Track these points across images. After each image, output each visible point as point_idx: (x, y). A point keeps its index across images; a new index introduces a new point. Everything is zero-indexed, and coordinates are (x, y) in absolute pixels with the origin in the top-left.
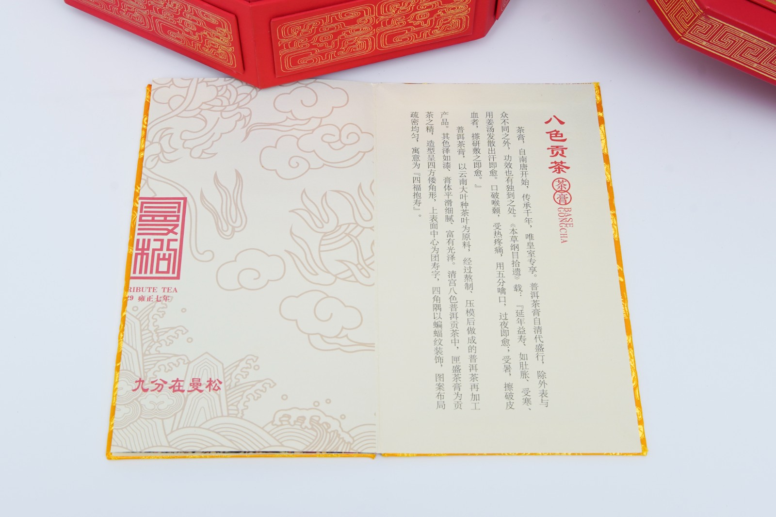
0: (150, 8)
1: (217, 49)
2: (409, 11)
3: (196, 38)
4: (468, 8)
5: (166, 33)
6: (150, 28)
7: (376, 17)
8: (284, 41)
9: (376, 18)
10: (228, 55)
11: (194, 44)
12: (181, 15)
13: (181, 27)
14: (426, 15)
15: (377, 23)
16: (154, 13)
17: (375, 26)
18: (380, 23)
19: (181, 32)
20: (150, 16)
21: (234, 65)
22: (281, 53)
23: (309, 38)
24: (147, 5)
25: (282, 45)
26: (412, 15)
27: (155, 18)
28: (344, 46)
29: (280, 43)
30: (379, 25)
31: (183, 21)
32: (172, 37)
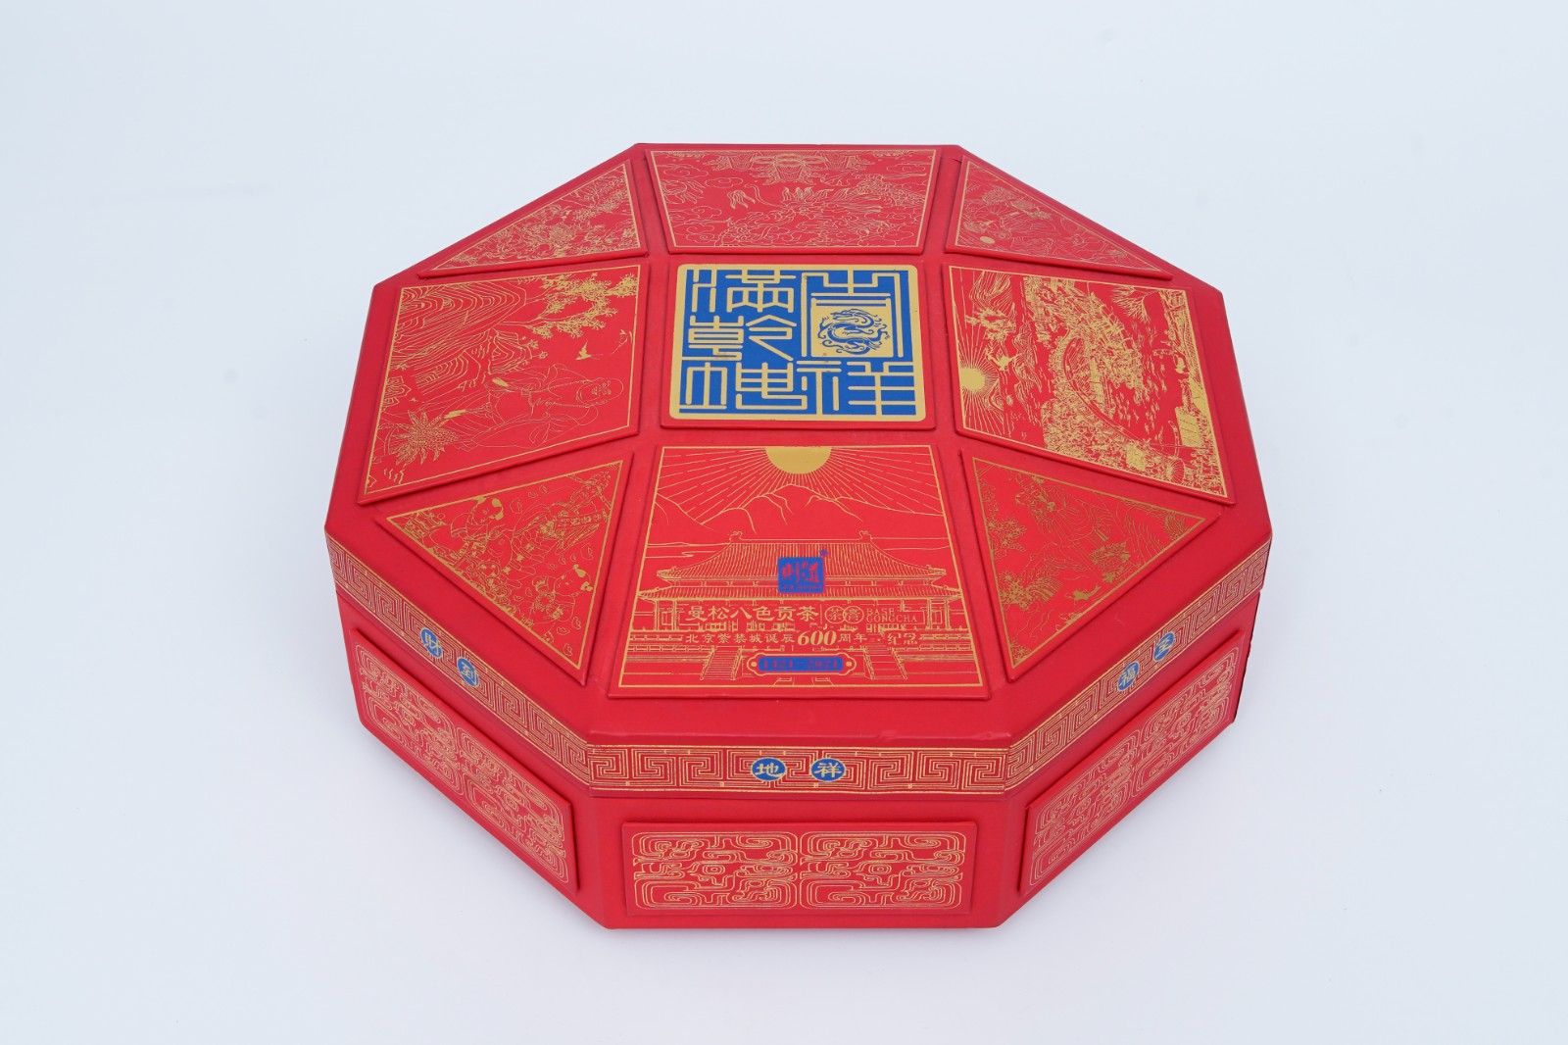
0: (461, 760)
1: (544, 847)
2: (857, 857)
3: (517, 821)
4: (959, 872)
5: (479, 802)
6: (460, 791)
7: (798, 853)
8: (641, 859)
9: (800, 856)
10: (558, 861)
11: (515, 830)
12: (500, 783)
13: (499, 800)
14: (885, 869)
15: (801, 863)
16: (466, 771)
17: (797, 868)
18: (805, 865)
19: (499, 809)
20: (461, 772)
21: (565, 879)
22: (638, 876)
23: (686, 864)
24: (458, 755)
25: (639, 865)
26: (861, 864)
27: (467, 777)
28: (743, 888)
29: (636, 861)
30: (805, 867)
31: (503, 793)
32: (488, 812)
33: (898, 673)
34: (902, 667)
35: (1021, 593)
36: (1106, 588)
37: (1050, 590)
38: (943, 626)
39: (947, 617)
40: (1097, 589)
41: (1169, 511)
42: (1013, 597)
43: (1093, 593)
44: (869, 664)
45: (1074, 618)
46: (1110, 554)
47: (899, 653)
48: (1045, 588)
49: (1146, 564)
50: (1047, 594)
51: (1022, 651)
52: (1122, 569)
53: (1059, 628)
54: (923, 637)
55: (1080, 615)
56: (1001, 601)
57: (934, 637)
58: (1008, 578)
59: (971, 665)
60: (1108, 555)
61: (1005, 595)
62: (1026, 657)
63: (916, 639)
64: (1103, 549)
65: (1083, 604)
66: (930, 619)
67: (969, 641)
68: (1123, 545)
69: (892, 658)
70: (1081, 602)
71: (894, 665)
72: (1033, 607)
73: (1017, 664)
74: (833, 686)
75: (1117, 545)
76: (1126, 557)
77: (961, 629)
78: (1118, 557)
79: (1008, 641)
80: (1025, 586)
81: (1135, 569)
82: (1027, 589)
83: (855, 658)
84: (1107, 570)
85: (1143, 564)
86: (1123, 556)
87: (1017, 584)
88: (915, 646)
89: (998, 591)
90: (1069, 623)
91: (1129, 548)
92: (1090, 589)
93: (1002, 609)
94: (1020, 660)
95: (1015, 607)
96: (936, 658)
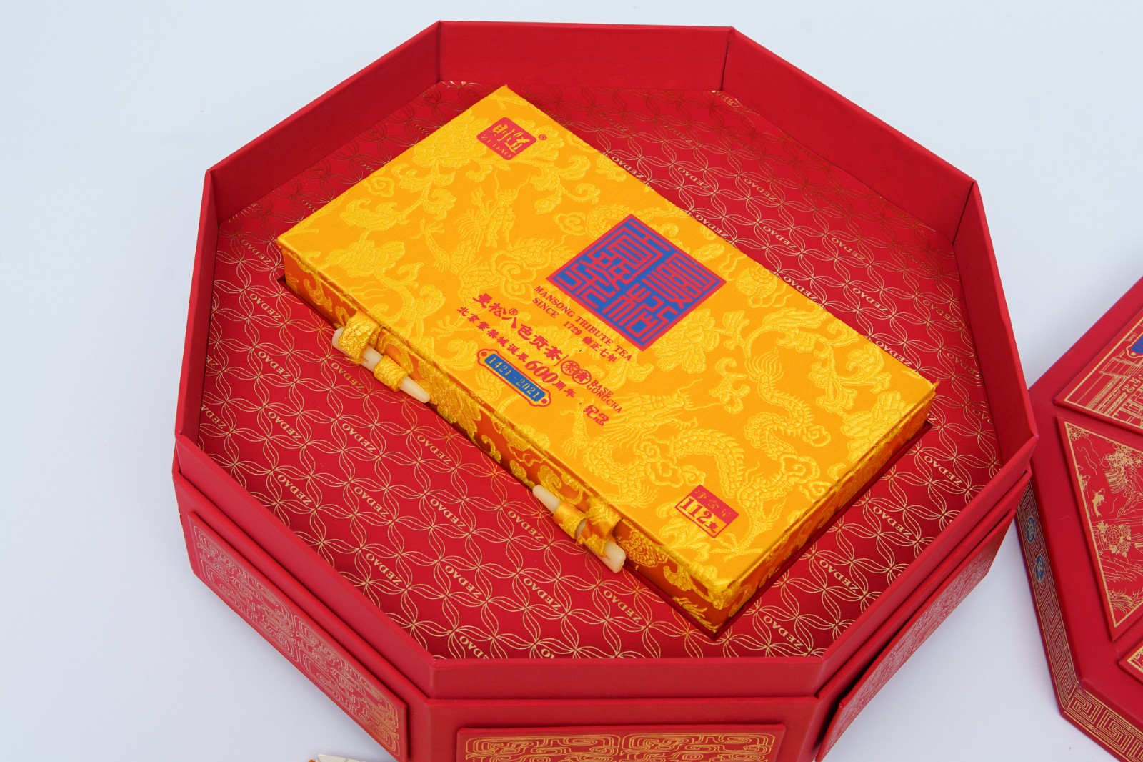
33: (1108, 370)
34: (1110, 375)
35: (1122, 462)
36: (1095, 520)
37: (1114, 482)
38: (1125, 407)
39: (1131, 413)
40: (1098, 514)
41: (1138, 606)
42: (1122, 455)
43: (1096, 509)
44: (1126, 362)
45: (1082, 484)
46: (1122, 540)
47: (1121, 380)
48: (1116, 479)
49: (1099, 559)
50: (1111, 478)
51: (1075, 435)
52: (1105, 540)
53: (1079, 468)
54: (1124, 395)
55: (1082, 489)
56: (1123, 446)
57: (1120, 400)
58: (1139, 461)
59: (1085, 402)
60: (1122, 538)
61: (1126, 452)
62: (1069, 435)
63: (1126, 391)
64: (1129, 538)
65: (1090, 497)
66: (1136, 405)
67: (1103, 413)
68: (1125, 554)
69: (1121, 373)
70: (1093, 497)
71: (1115, 372)
72: (1106, 463)
73: (1066, 426)
74: (1124, 339)
75: (1127, 550)
76: (1114, 550)
77: (1115, 414)
78: (1116, 545)
79: (1088, 431)
80: (1126, 468)
81: (1099, 548)
82: (1123, 468)
83: (1136, 359)
84: (1109, 530)
85: (1100, 556)
86: (1115, 547)
87: (1131, 464)
88: (1121, 388)
89: (1132, 449)
90: (1080, 478)
91: (1120, 556)
92: (1099, 509)
93: (1116, 443)
94: (1068, 430)
95: (1113, 452)
96: (1103, 392)
